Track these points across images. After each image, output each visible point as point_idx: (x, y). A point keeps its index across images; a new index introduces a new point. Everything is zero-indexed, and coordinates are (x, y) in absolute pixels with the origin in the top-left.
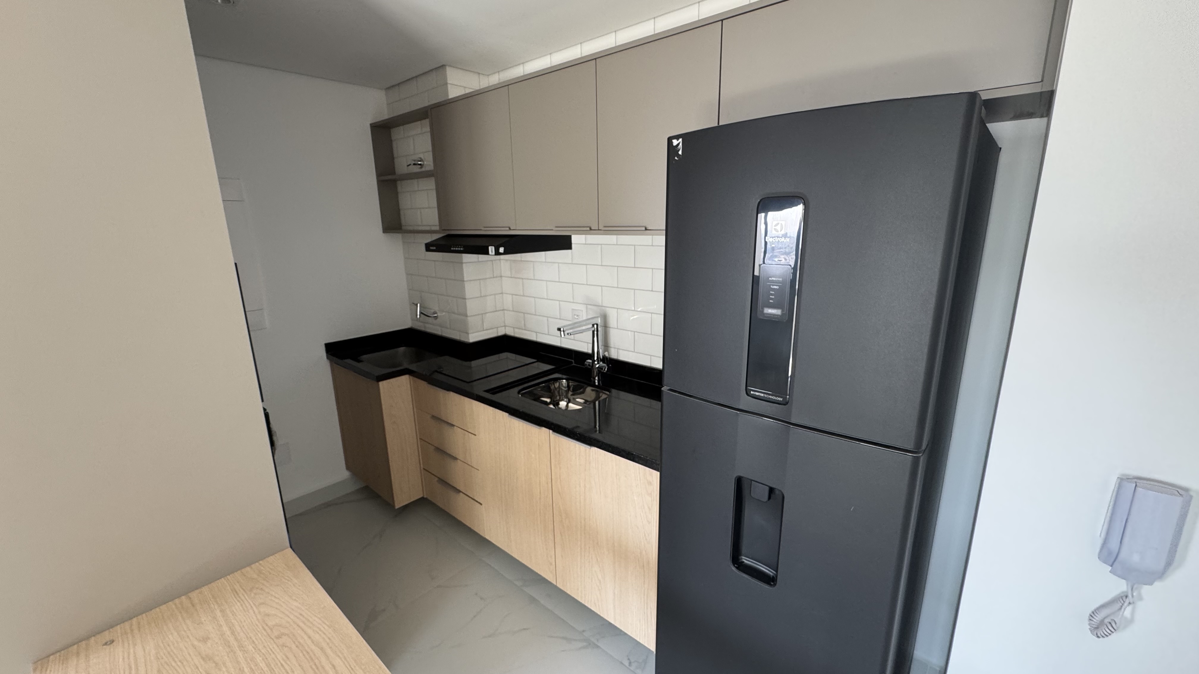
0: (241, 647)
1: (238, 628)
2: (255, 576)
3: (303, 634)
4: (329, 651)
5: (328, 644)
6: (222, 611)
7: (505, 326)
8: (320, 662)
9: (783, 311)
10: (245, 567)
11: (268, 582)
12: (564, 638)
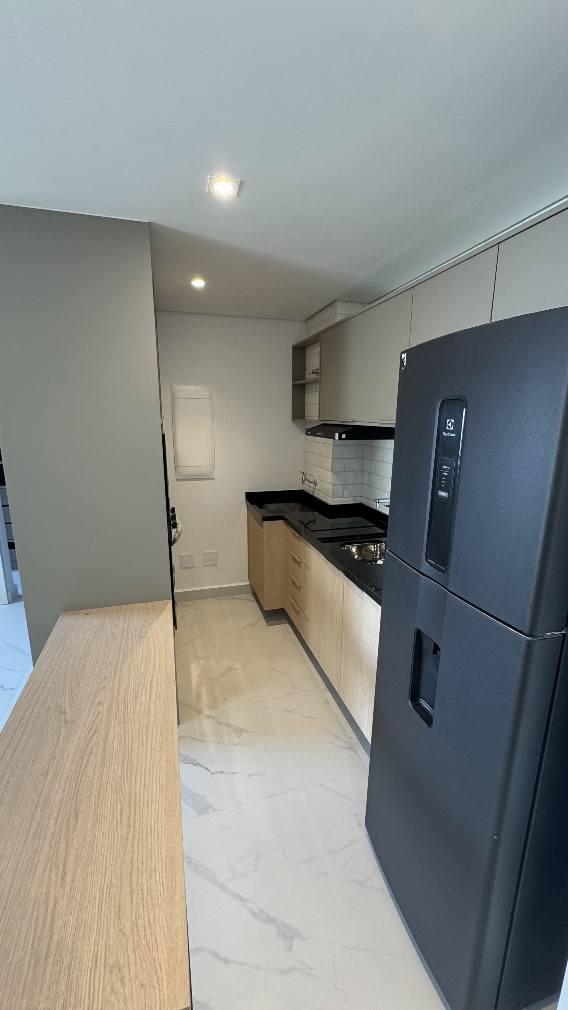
0: (127, 635)
1: (131, 627)
2: (150, 607)
3: (152, 640)
4: (157, 652)
5: (159, 649)
6: (130, 617)
7: (362, 497)
8: (151, 655)
9: (449, 494)
10: (148, 602)
11: (153, 612)
12: (335, 736)
